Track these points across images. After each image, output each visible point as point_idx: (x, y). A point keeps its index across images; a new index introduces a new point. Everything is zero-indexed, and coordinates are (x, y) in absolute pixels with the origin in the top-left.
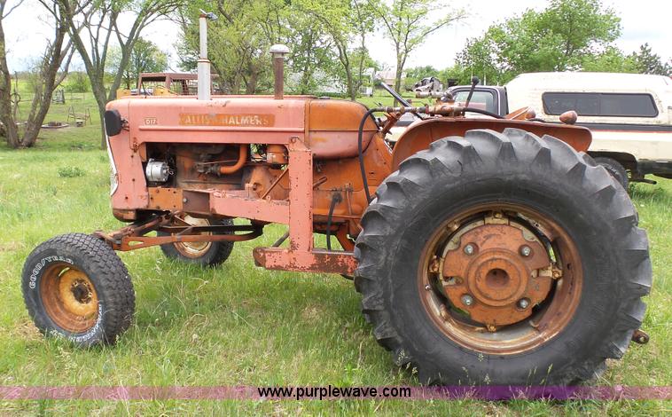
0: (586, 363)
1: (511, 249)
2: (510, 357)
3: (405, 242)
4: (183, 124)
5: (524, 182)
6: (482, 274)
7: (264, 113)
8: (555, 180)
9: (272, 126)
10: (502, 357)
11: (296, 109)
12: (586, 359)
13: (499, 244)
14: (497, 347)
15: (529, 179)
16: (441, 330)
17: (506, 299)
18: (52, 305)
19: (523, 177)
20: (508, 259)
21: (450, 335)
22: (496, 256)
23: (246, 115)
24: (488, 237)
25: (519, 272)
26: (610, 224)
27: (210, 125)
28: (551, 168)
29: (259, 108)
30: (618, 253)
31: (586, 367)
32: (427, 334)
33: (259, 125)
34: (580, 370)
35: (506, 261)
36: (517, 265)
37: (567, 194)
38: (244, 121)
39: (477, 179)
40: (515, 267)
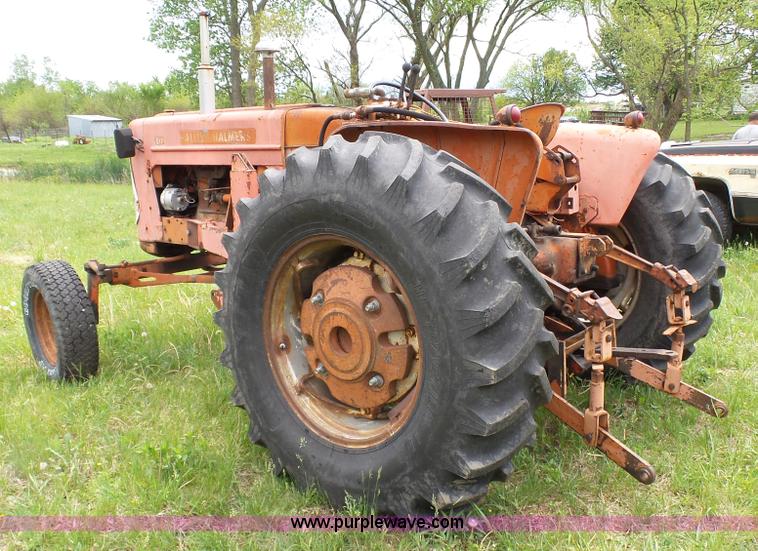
0: (426, 475)
1: (354, 301)
2: (354, 453)
3: (241, 282)
4: (183, 143)
5: (339, 205)
6: (325, 333)
7: (246, 127)
8: (371, 202)
9: (254, 143)
10: (346, 451)
11: (273, 120)
12: (426, 469)
13: (343, 293)
14: (347, 436)
15: (343, 200)
16: (290, 404)
17: (351, 371)
18: (45, 335)
19: (337, 197)
20: (349, 314)
21: (299, 411)
22: (338, 310)
23: (232, 130)
24: (334, 283)
25: (360, 332)
26: (435, 268)
27: (204, 144)
28: (369, 185)
29: (242, 122)
30: (447, 314)
31: (428, 482)
32: (272, 406)
33: (243, 143)
34: (421, 485)
35: (346, 316)
36: (358, 323)
37: (383, 223)
38: (231, 137)
39: (296, 200)
40: (357, 326)
